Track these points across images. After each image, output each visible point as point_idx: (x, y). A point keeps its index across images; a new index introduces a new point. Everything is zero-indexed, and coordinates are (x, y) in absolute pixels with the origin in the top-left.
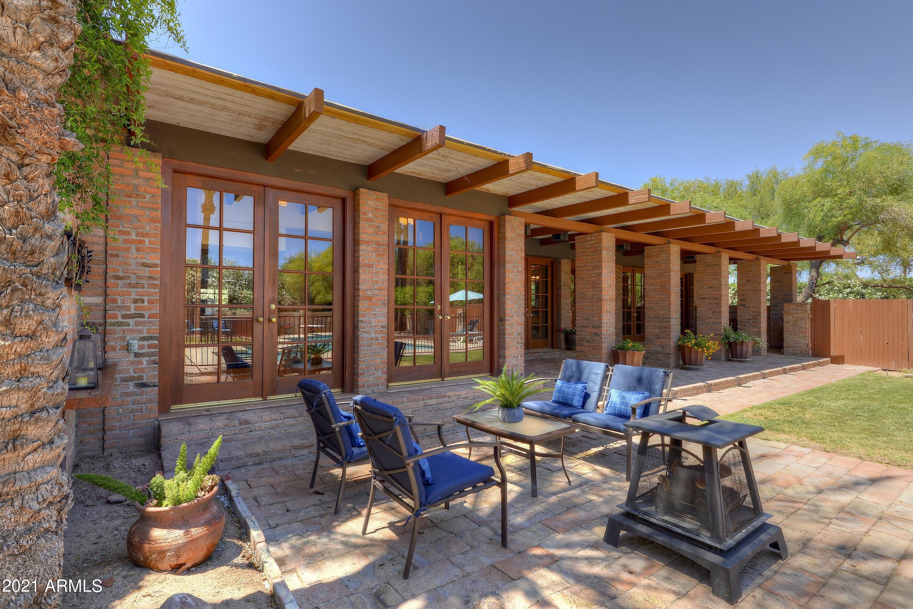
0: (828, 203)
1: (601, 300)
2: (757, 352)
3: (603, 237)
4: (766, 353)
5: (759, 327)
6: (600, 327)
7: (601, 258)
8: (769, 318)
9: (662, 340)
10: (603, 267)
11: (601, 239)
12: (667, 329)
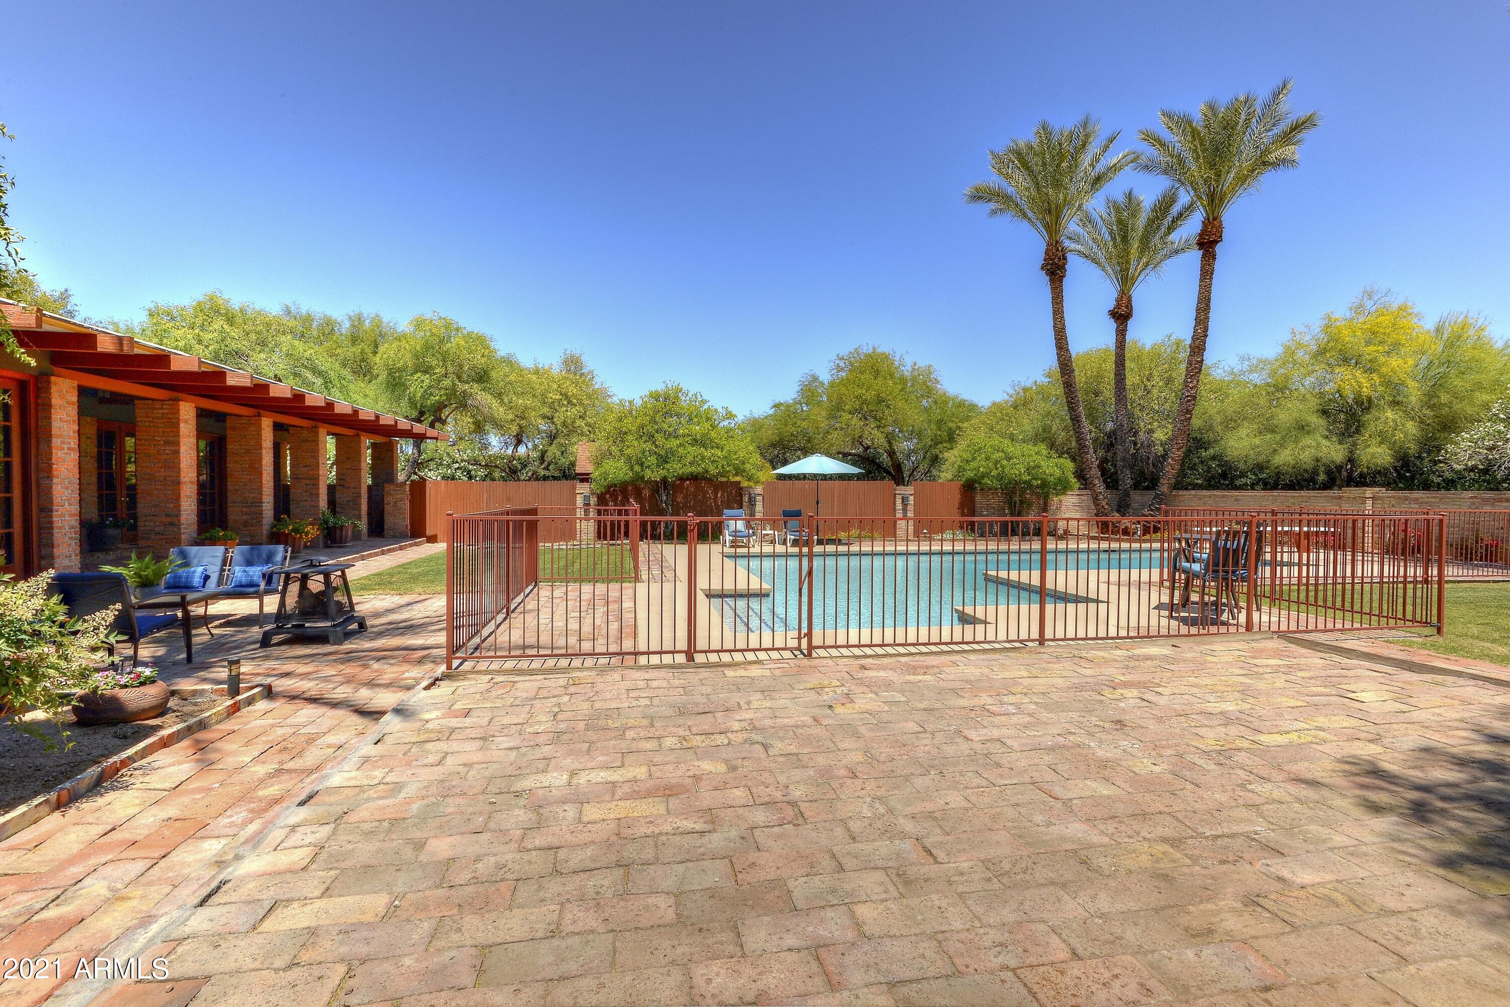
0: (427, 380)
1: (179, 483)
2: (357, 536)
3: (181, 407)
4: (366, 538)
5: (360, 510)
6: (178, 515)
7: (178, 432)
8: (369, 498)
9: (252, 528)
10: (181, 444)
11: (178, 410)
12: (258, 515)
